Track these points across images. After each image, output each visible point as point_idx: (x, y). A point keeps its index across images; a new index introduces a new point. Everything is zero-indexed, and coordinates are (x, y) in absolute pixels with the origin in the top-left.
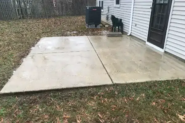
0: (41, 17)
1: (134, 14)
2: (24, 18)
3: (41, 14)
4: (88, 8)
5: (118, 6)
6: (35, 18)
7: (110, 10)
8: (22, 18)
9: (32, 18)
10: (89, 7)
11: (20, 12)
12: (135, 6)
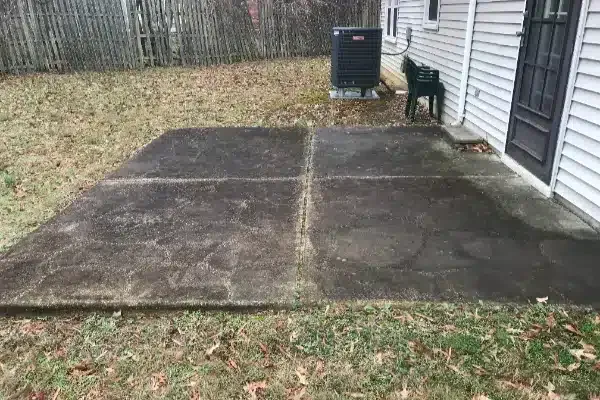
0: (210, 61)
1: (474, 55)
2: (159, 65)
3: (212, 51)
4: (336, 33)
5: (433, 25)
6: (191, 62)
7: (413, 39)
8: (152, 65)
9: (183, 62)
10: (341, 31)
11: (148, 46)
12: (478, 27)
